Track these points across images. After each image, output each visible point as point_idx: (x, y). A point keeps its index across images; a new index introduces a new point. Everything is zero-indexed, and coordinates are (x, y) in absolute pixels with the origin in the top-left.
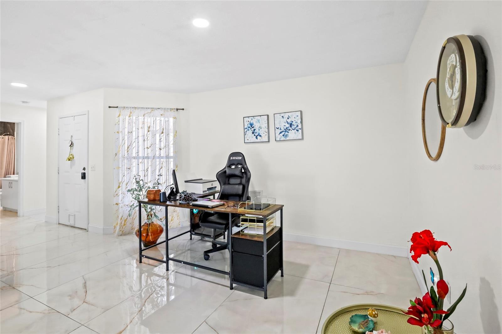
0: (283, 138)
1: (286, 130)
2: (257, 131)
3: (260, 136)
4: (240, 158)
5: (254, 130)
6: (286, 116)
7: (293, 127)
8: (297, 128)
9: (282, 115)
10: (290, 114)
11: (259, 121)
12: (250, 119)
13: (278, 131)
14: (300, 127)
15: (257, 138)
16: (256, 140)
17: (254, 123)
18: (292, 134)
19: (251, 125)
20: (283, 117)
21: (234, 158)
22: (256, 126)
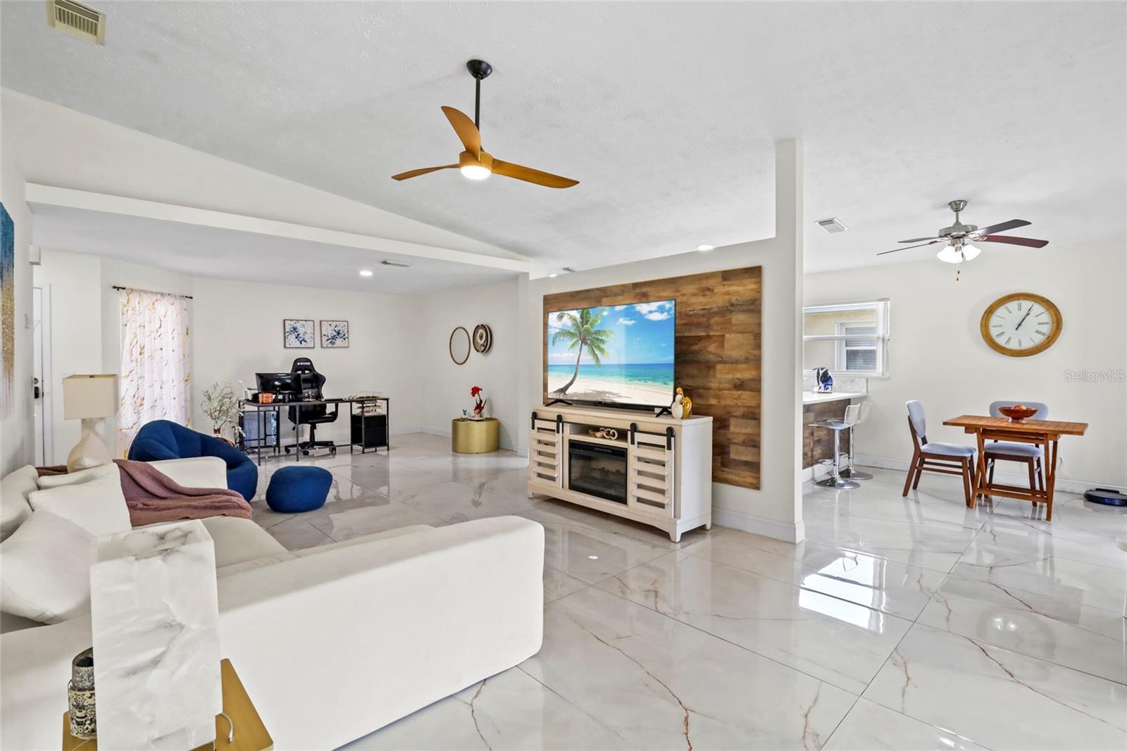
0: (330, 345)
1: (334, 338)
2: (301, 335)
3: (305, 341)
4: (309, 363)
5: (298, 335)
6: (334, 324)
7: (340, 336)
8: (344, 337)
9: (330, 323)
10: (338, 323)
11: (304, 326)
12: (293, 323)
13: (325, 339)
14: (346, 336)
15: (301, 343)
16: (300, 346)
17: (298, 327)
18: (339, 342)
19: (295, 329)
20: (330, 325)
21: (302, 363)
22: (301, 331)
